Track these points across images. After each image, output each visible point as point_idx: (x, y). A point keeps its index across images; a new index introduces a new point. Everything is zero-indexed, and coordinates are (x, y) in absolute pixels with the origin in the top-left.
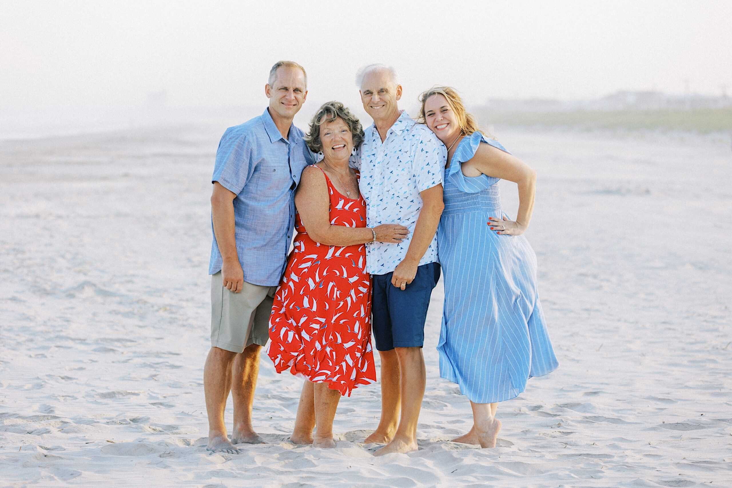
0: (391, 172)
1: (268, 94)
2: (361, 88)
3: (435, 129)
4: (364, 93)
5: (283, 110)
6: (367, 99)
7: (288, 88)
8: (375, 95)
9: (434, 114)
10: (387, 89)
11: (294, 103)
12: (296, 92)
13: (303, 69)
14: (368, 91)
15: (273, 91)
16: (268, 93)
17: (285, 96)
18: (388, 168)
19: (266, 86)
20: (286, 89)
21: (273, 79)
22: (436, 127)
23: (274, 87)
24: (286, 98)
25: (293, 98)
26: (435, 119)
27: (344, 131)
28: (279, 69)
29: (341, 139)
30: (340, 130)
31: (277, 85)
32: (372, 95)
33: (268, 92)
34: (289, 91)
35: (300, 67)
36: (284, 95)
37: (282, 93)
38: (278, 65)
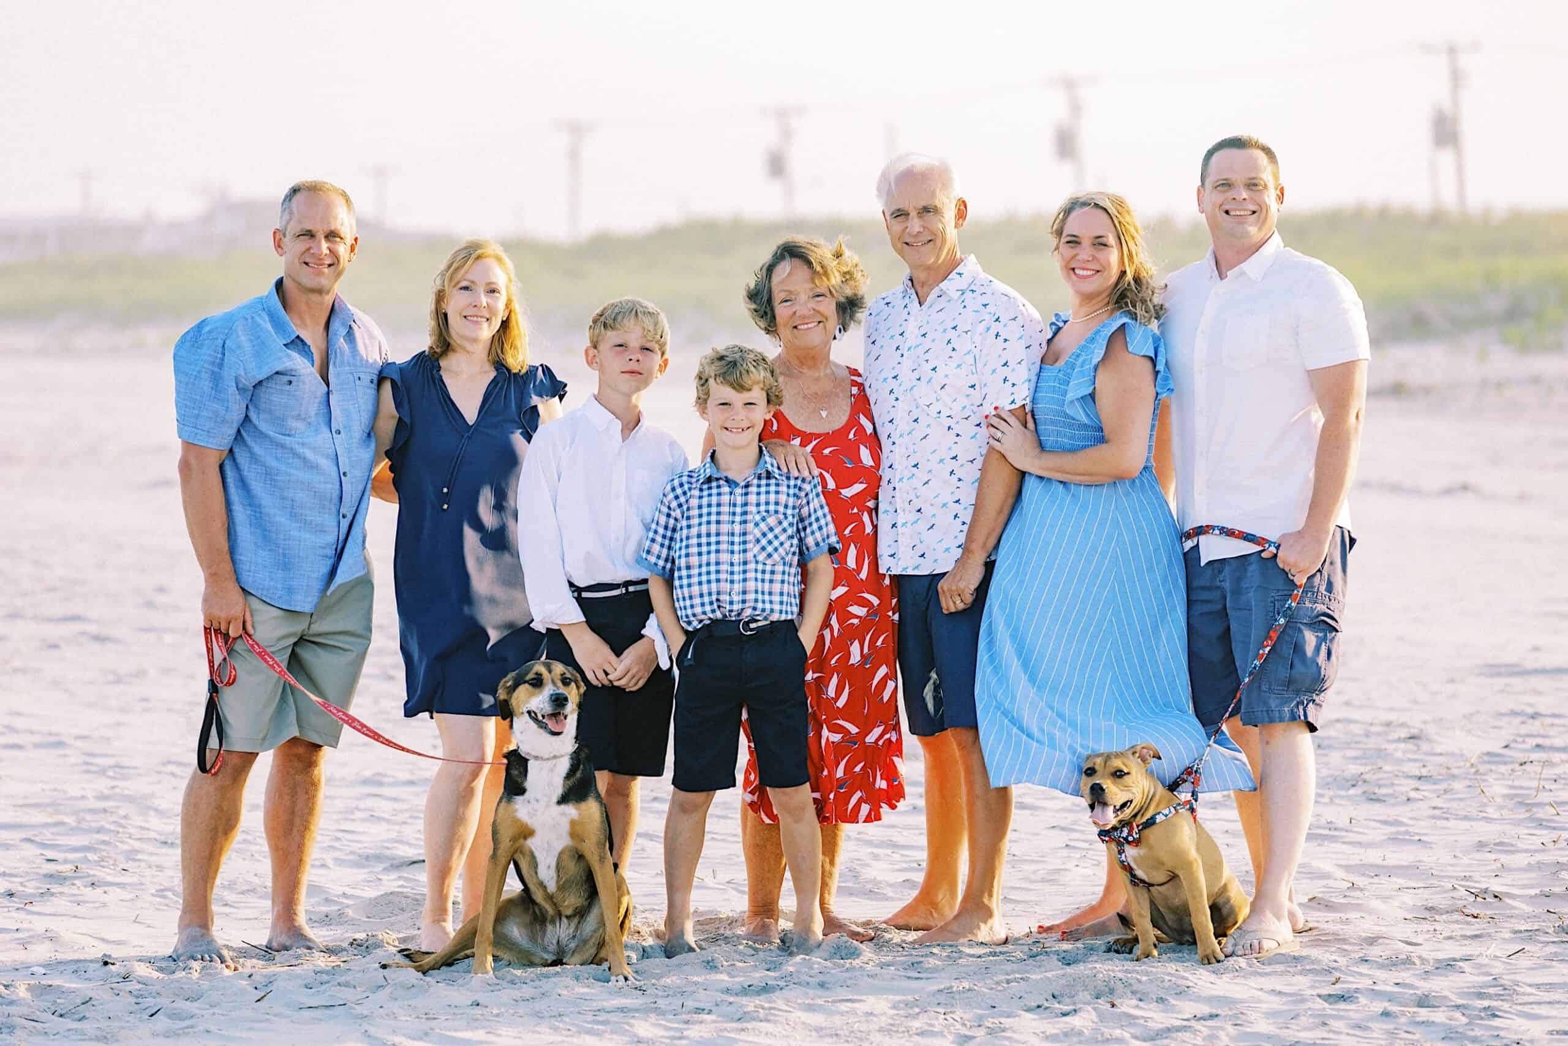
0: (934, 369)
1: (279, 249)
2: (886, 204)
3: (1071, 272)
4: (893, 214)
5: (307, 278)
6: (897, 227)
7: (313, 233)
8: (913, 218)
9: (1078, 243)
10: (936, 206)
11: (328, 262)
12: (331, 239)
13: (344, 195)
14: (899, 210)
15: (287, 240)
16: (279, 247)
17: (309, 249)
18: (927, 361)
19: (275, 233)
20: (310, 234)
21: (286, 217)
22: (1073, 269)
23: (287, 233)
24: (312, 251)
25: (326, 251)
26: (1077, 255)
27: (818, 296)
28: (298, 197)
29: (812, 312)
30: (811, 294)
31: (294, 228)
32: (907, 219)
33: (278, 245)
34: (317, 237)
35: (336, 190)
36: (308, 246)
37: (301, 245)
38: (295, 191)
